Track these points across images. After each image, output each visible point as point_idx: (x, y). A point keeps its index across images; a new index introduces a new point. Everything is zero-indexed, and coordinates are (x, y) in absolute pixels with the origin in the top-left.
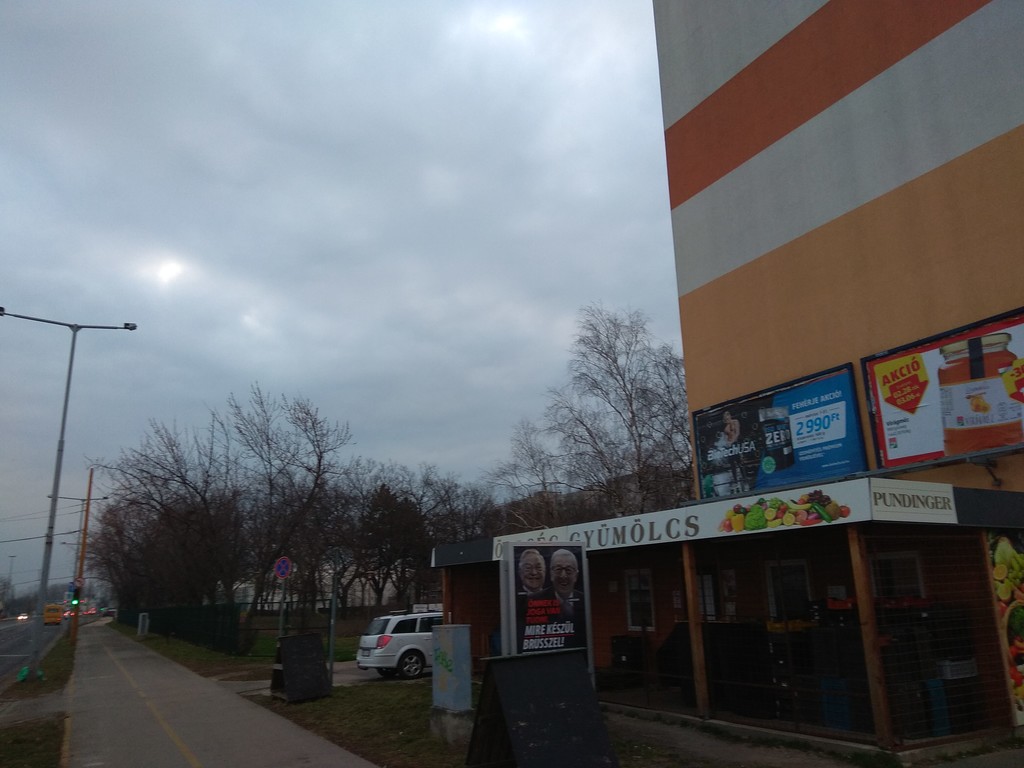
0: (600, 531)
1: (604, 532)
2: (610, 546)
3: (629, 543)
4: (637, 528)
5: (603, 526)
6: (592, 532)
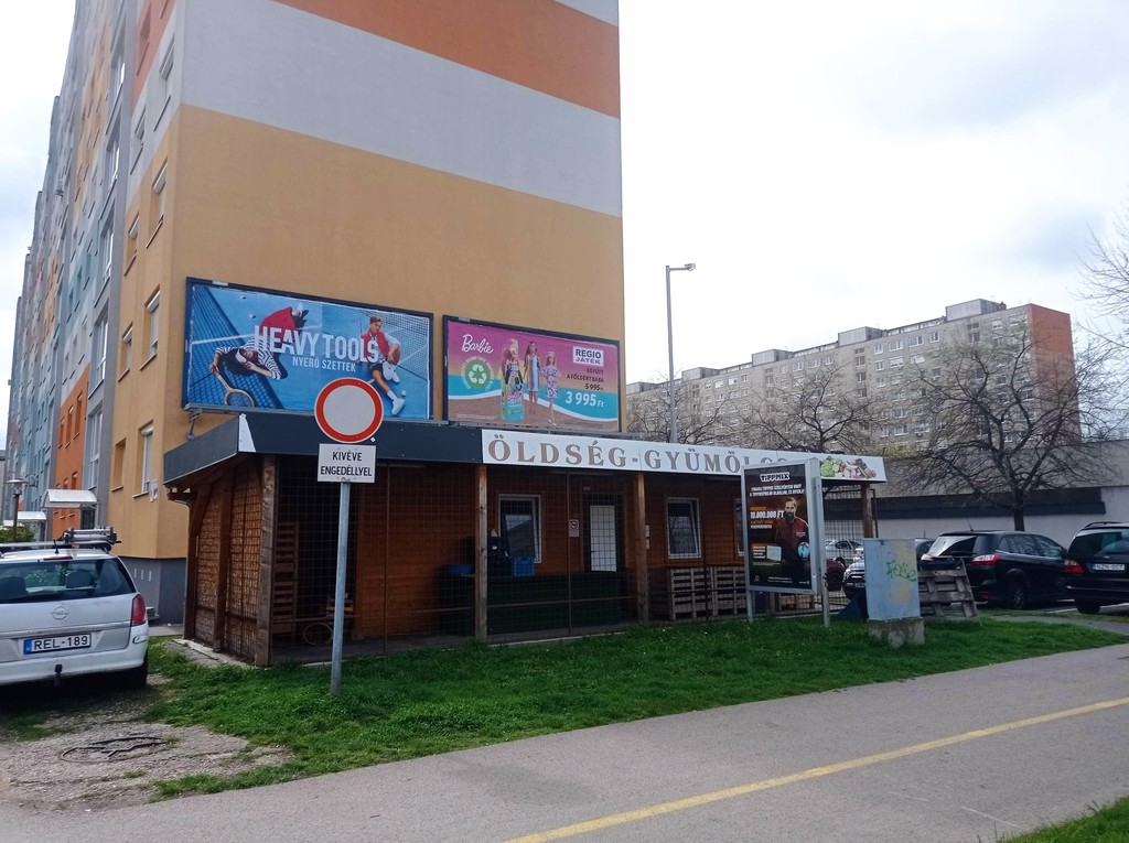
1: (692, 457)
3: (724, 471)
5: (690, 450)
6: (677, 454)
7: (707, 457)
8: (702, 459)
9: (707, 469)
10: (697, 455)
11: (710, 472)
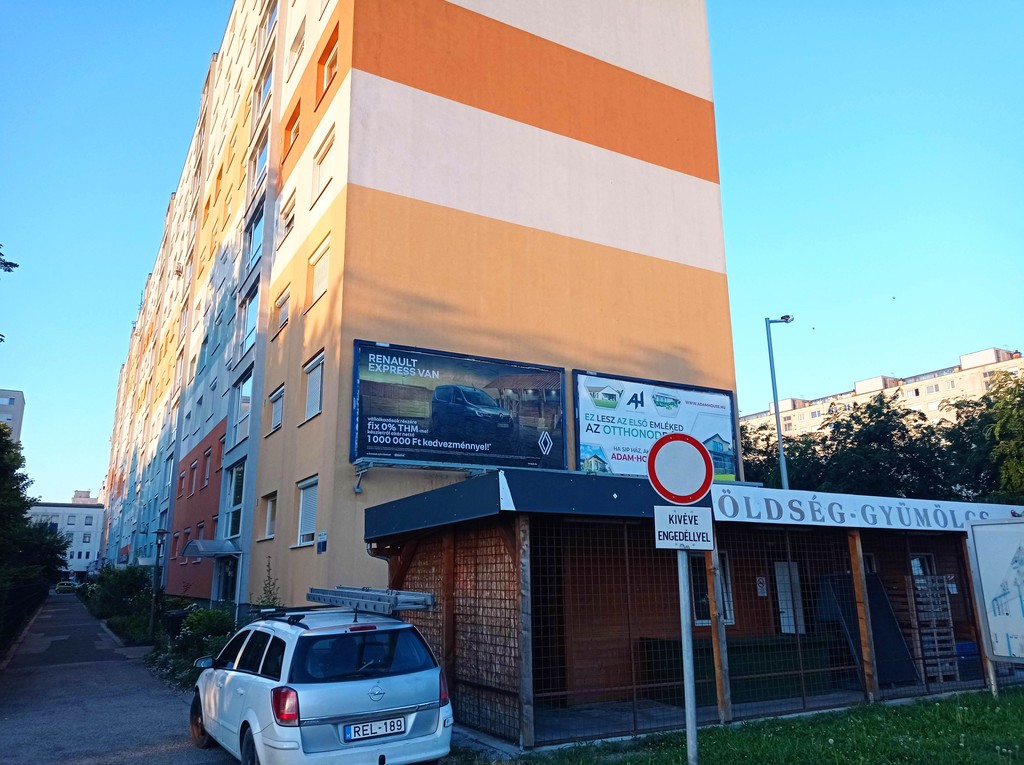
0: (899, 509)
1: (904, 511)
2: (914, 526)
3: (935, 527)
4: (939, 515)
5: (901, 504)
6: (890, 508)
7: (916, 510)
8: (913, 513)
10: (908, 509)
11: (923, 528)
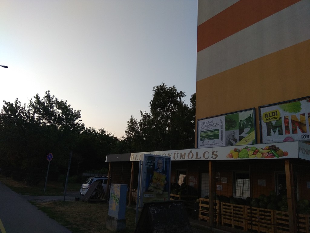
3: (187, 159)
4: (191, 154)
5: (176, 152)
6: (171, 154)
7: (181, 154)
8: (179, 155)
9: (180, 159)
10: (178, 154)
11: (182, 160)
